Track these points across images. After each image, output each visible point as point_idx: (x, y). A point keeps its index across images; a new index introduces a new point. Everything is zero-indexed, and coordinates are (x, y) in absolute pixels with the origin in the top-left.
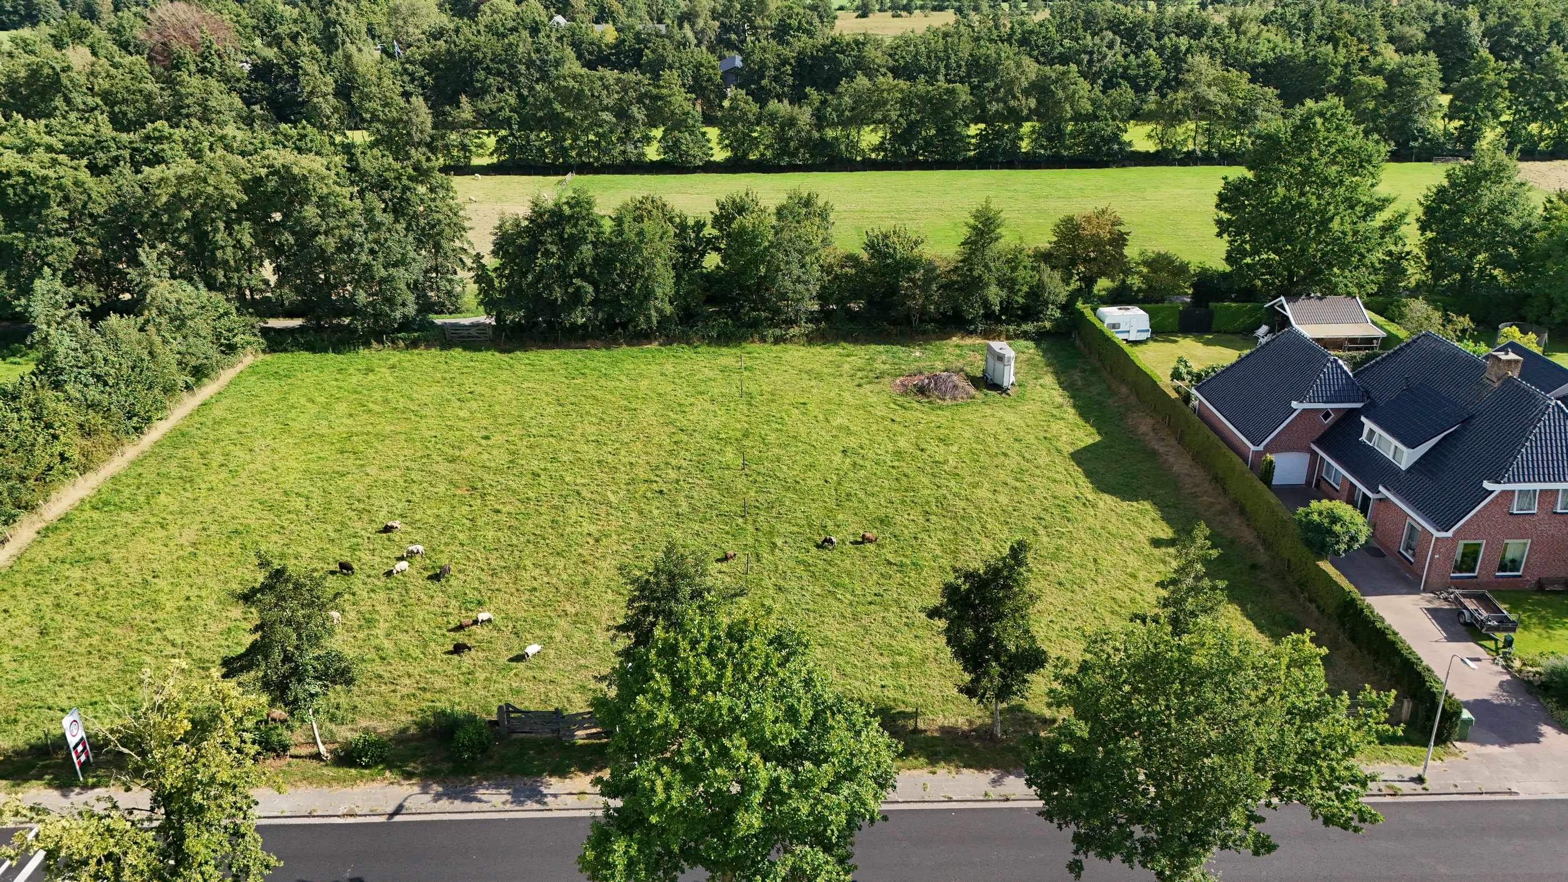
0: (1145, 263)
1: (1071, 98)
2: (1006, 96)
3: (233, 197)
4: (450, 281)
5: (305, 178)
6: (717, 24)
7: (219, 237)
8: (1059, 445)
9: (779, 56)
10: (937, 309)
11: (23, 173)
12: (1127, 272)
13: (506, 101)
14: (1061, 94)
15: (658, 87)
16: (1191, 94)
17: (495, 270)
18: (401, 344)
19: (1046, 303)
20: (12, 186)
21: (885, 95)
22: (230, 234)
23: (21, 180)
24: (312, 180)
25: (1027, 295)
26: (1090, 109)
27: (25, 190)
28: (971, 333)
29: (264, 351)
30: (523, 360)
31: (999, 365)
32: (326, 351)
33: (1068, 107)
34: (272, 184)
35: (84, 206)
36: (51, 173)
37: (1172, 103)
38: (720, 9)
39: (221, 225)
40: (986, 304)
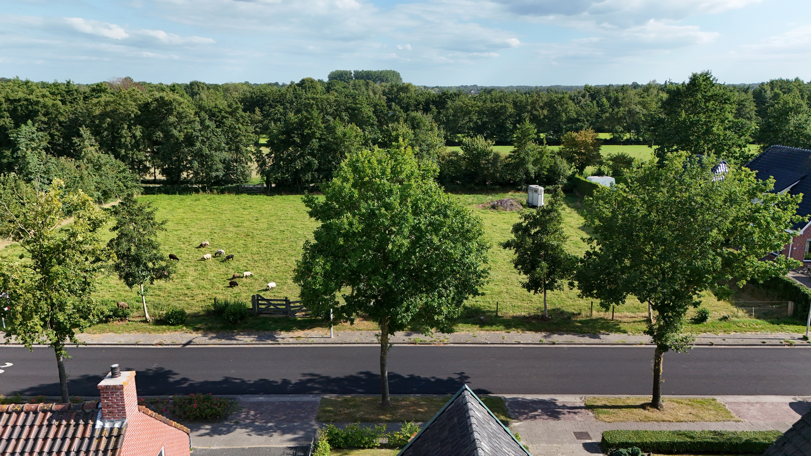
0: (612, 159)
2: (532, 109)
3: (133, 112)
4: (243, 167)
5: (171, 103)
7: (124, 131)
8: (571, 225)
10: (501, 176)
13: (278, 110)
14: (559, 108)
15: (356, 104)
16: (627, 109)
17: (267, 155)
18: (215, 191)
19: (559, 175)
20: (20, 106)
21: (470, 108)
22: (130, 131)
23: (25, 103)
25: (548, 171)
26: (575, 116)
27: (27, 108)
28: (519, 190)
31: (535, 195)
32: (175, 194)
33: (564, 114)
34: (154, 105)
35: (56, 117)
36: (41, 100)
37: (617, 113)
39: (126, 126)
40: (527, 173)
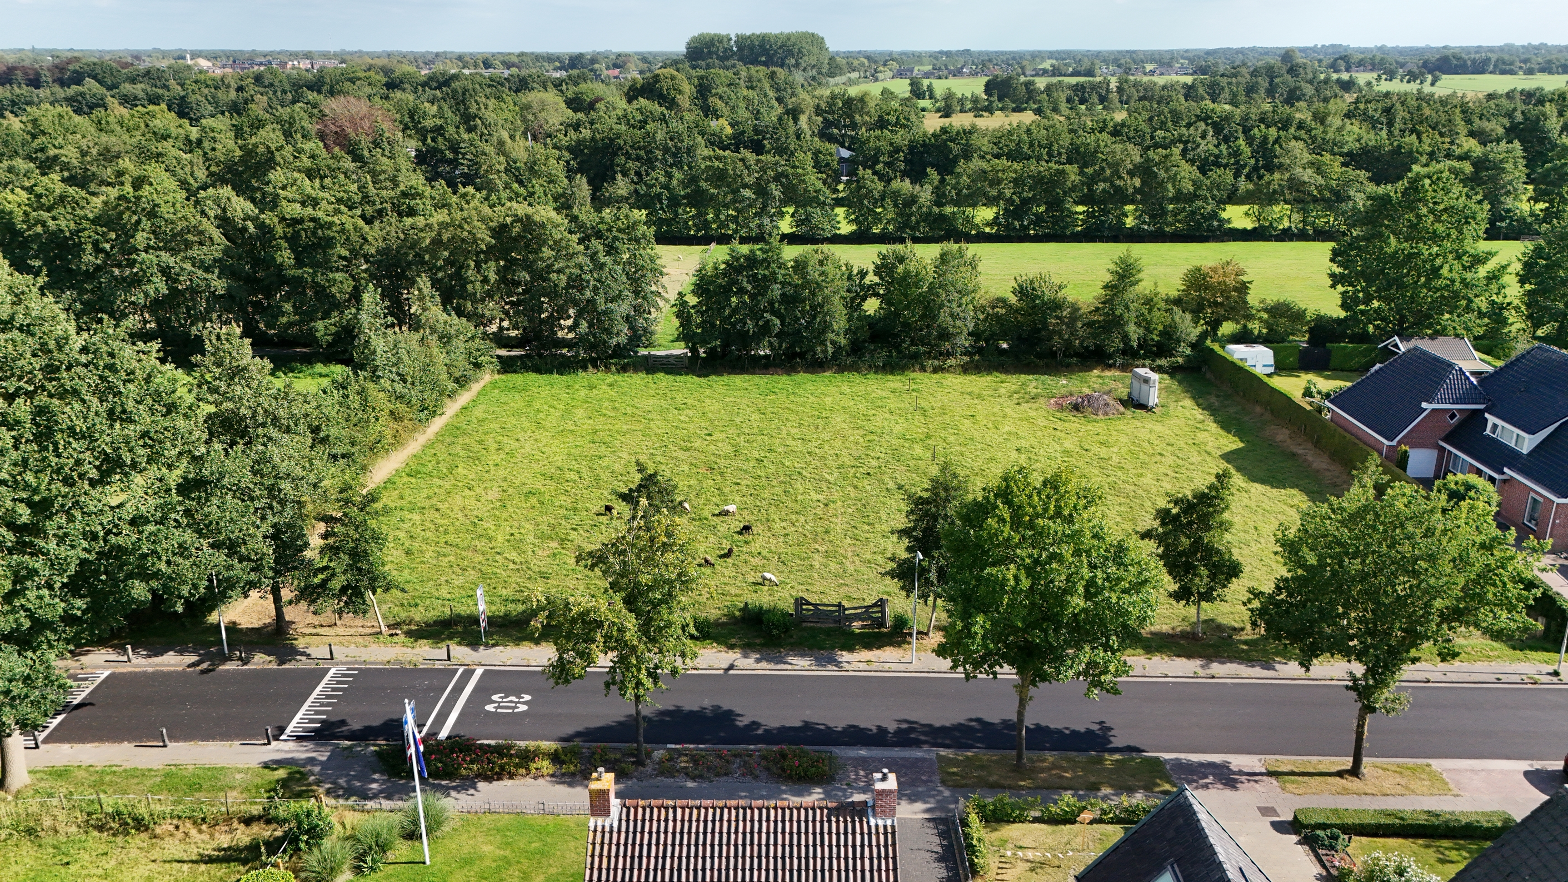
0: (1265, 310)
1: (1173, 179)
2: (1112, 175)
3: (483, 240)
4: (646, 319)
5: (543, 226)
6: (820, 119)
7: (470, 272)
8: (1208, 449)
9: (891, 144)
10: (1081, 344)
11: (313, 220)
12: (1249, 317)
13: (657, 179)
14: (1162, 174)
15: (794, 167)
16: (1287, 175)
17: (694, 307)
18: (613, 368)
19: (1178, 341)
20: (305, 230)
21: (1000, 175)
22: (478, 272)
23: (312, 225)
24: (549, 227)
25: (1161, 334)
26: (1191, 189)
27: (314, 233)
28: (1110, 367)
29: (499, 372)
30: (719, 383)
31: (1144, 387)
32: (551, 373)
33: (1170, 186)
34: (516, 230)
35: (361, 248)
36: (335, 219)
37: (1269, 183)
38: (823, 106)
39: (472, 264)
40: (1125, 338)
